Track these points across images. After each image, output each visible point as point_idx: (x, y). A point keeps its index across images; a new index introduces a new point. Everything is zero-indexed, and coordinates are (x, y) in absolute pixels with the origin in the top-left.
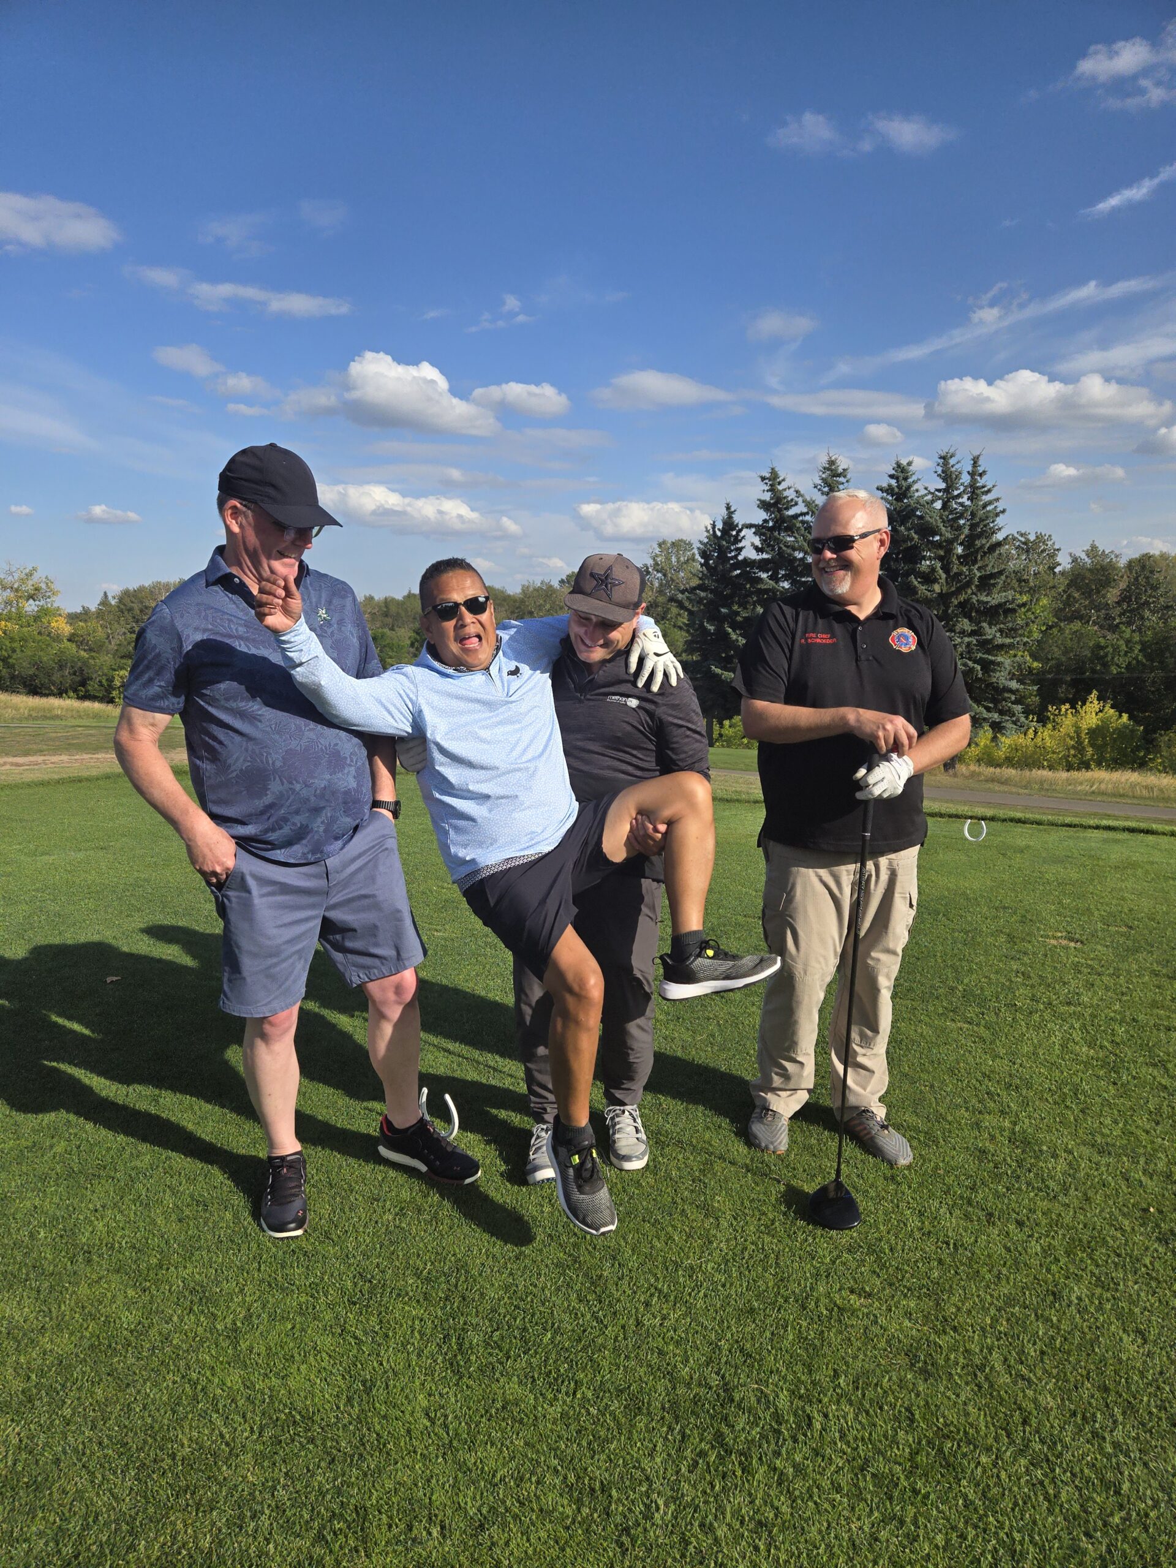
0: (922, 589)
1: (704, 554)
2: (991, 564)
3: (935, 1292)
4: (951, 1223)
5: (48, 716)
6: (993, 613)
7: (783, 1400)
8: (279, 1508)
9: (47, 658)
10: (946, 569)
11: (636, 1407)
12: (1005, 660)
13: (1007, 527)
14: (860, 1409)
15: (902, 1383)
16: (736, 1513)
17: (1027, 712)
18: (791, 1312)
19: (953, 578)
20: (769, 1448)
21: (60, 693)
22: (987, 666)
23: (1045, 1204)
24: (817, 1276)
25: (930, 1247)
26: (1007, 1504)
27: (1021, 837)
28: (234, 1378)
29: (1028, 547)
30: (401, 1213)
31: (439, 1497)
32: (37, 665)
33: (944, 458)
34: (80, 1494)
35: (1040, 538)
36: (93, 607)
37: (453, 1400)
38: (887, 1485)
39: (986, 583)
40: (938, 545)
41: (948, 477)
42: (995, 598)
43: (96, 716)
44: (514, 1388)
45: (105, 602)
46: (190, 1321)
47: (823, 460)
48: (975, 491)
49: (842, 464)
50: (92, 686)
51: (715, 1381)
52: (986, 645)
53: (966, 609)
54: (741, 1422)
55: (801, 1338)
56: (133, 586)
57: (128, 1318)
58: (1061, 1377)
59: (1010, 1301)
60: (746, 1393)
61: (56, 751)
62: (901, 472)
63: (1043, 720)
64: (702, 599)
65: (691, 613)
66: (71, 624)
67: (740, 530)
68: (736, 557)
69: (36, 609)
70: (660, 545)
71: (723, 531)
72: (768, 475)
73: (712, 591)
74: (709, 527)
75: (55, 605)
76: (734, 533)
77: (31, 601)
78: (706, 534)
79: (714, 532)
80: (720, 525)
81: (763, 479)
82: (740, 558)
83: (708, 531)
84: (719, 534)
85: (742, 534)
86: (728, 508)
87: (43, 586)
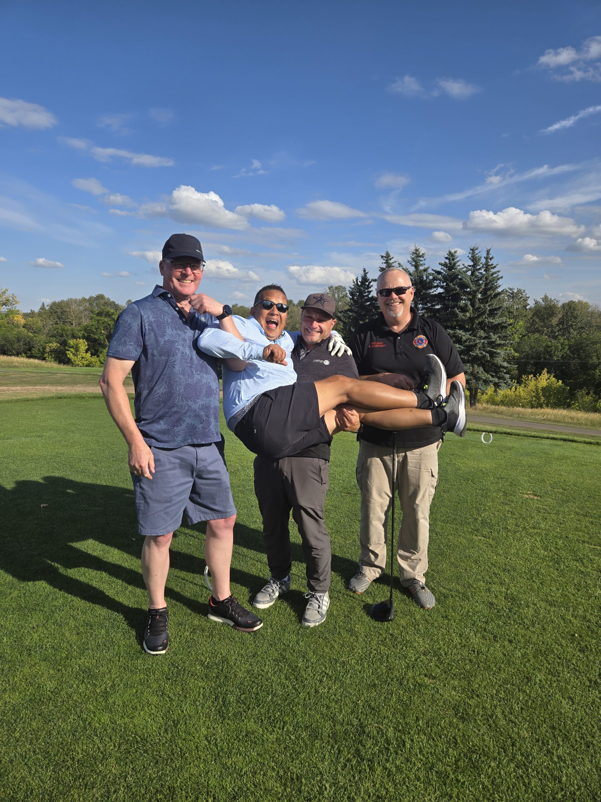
0: (461, 315)
1: (352, 294)
2: (495, 304)
3: (467, 677)
4: (475, 640)
5: (11, 366)
6: (496, 328)
7: (390, 733)
8: (129, 787)
9: (11, 336)
10: (473, 305)
11: (315, 735)
12: (501, 352)
13: (503, 285)
14: (430, 737)
15: (451, 724)
16: (366, 791)
17: (512, 378)
18: (395, 686)
19: (476, 310)
20: (383, 758)
21: (18, 354)
22: (492, 354)
23: (523, 632)
24: (408, 667)
25: (465, 653)
26: (504, 788)
27: (510, 442)
28: (106, 718)
29: (513, 296)
30: (194, 632)
31: (212, 782)
32: (6, 339)
33: (473, 250)
34: (23, 779)
35: (519, 291)
36: (37, 310)
37: (220, 732)
38: (443, 777)
39: (492, 313)
40: (469, 293)
41: (475, 259)
42: (496, 321)
43: (36, 367)
44: (251, 725)
45: (43, 308)
46: (82, 688)
47: (412, 249)
48: (487, 267)
49: (422, 251)
50: (35, 351)
51: (355, 722)
52: (492, 344)
53: (482, 325)
54: (369, 744)
55: (400, 700)
56: (58, 300)
57: (50, 685)
58: (532, 721)
59: (506, 681)
60: (372, 729)
61: (15, 384)
62: (451, 256)
63: (519, 382)
64: (350, 316)
65: (344, 323)
66: (25, 319)
67: (370, 282)
68: (368, 296)
69: (7, 310)
70: (329, 288)
71: (361, 282)
72: (385, 255)
73: (355, 312)
74: (355, 280)
75: (17, 309)
76: (367, 283)
77: (4, 306)
78: (353, 284)
79: (357, 282)
80: (360, 279)
81: (382, 257)
82: (370, 296)
83: (354, 282)
84: (359, 284)
85: (371, 284)
86: (364, 271)
87: (11, 299)
